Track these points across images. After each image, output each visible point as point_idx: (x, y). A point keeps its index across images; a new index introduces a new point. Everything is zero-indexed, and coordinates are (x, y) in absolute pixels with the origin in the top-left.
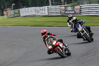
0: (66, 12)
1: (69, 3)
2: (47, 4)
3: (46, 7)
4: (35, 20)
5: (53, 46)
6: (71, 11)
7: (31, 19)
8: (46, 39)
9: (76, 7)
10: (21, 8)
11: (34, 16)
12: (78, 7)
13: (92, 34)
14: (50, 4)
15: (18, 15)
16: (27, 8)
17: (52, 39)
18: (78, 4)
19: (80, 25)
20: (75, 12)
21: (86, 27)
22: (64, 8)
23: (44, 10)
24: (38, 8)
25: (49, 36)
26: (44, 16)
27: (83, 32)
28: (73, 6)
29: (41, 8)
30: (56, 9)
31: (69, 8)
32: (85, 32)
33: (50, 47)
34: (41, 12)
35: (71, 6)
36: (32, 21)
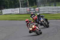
0: (30, 12)
1: (32, 6)
2: (19, 7)
3: (18, 9)
4: (12, 17)
5: (33, 28)
6: (33, 11)
7: (9, 16)
8: (28, 24)
9: (36, 8)
10: (3, 9)
11: (11, 14)
12: (38, 8)
13: (49, 23)
14: (21, 7)
15: (1, 13)
16: (6, 10)
17: (32, 24)
18: (38, 7)
19: (41, 18)
20: (36, 11)
21: (45, 19)
22: (29, 9)
23: (17, 11)
24: (13, 9)
25: (30, 23)
26: (17, 14)
27: (43, 22)
28: (35, 8)
29: (15, 9)
30: (24, 10)
31: (32, 9)
32: (45, 22)
33: (31, 29)
34: (15, 11)
35: (33, 8)
36: (10, 17)
